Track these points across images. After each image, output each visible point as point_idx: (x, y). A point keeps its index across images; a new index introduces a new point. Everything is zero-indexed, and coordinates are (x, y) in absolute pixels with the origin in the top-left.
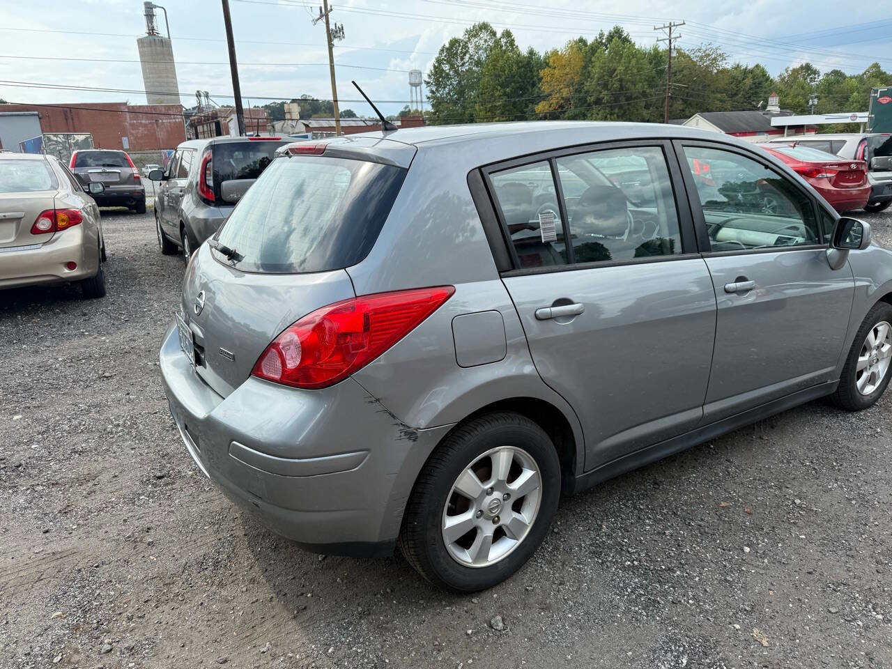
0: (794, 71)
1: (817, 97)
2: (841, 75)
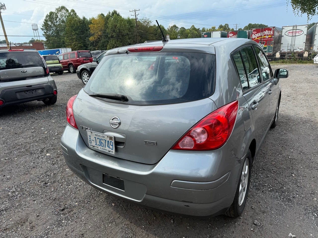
0: (171, 27)
1: (179, 36)
2: (184, 29)
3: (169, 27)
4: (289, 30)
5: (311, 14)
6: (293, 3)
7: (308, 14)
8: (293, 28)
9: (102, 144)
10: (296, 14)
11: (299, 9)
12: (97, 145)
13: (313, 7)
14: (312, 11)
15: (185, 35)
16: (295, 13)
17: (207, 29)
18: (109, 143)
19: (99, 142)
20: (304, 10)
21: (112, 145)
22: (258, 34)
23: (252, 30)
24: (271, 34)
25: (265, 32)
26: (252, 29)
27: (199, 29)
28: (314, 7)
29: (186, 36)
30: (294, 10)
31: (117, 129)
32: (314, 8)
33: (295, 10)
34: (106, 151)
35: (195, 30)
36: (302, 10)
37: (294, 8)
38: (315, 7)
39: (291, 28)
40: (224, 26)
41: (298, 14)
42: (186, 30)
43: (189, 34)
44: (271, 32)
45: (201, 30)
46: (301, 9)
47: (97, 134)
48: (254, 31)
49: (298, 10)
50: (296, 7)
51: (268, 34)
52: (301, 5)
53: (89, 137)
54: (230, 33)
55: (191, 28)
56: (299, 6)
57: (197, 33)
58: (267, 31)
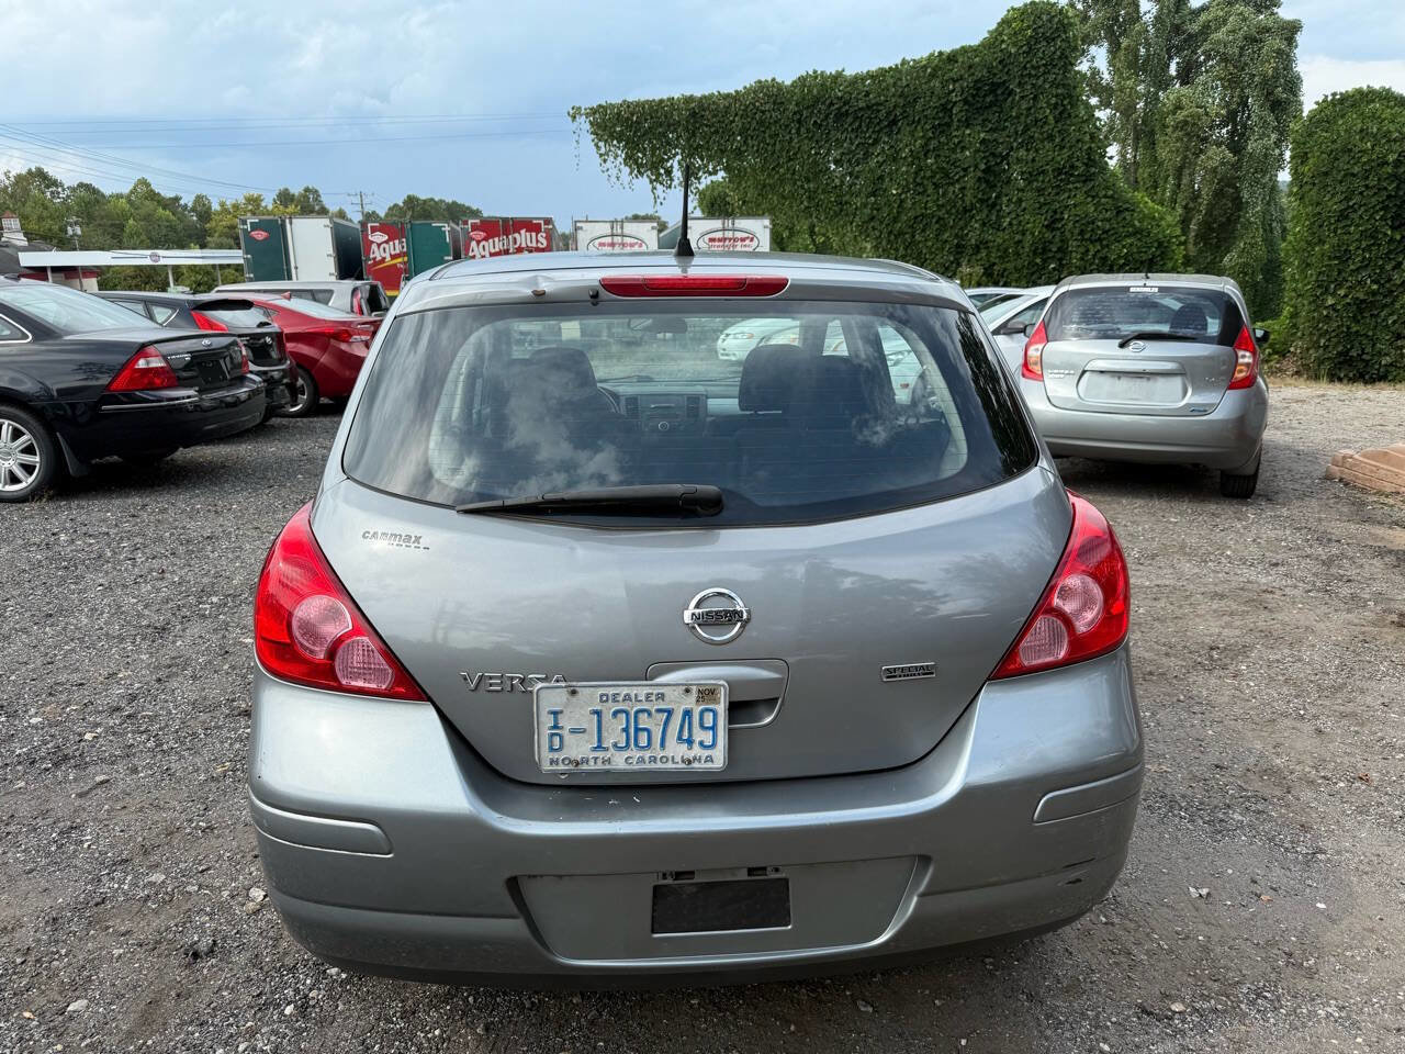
0: (19, 178)
1: (76, 223)
2: (95, 191)
3: (8, 178)
4: (598, 235)
5: (661, 184)
6: (597, 135)
7: (651, 182)
8: (612, 228)
9: (644, 736)
10: (613, 179)
11: (620, 159)
12: (607, 749)
13: (663, 161)
14: (662, 171)
15: (110, 222)
16: (609, 173)
17: (222, 205)
18: (690, 724)
19: (626, 730)
20: (637, 166)
21: (713, 728)
22: (491, 241)
23: (466, 223)
24: (539, 245)
25: (517, 235)
26: (465, 219)
27: (177, 199)
28: (667, 161)
29: (112, 225)
30: (605, 161)
31: (734, 642)
32: (669, 165)
33: (609, 164)
34: (670, 765)
35: (158, 202)
36: (630, 167)
37: (601, 155)
38: (671, 161)
39: (606, 228)
40: (301, 195)
41: (618, 178)
42: (103, 195)
43: (131, 222)
44: (540, 239)
45: (190, 205)
46: (625, 160)
47: (611, 691)
48: (475, 227)
49: (617, 163)
50: (610, 151)
51: (529, 245)
52: (625, 147)
53: (548, 721)
54: (374, 230)
55: (132, 192)
56: (619, 148)
57: (172, 217)
58: (523, 232)
